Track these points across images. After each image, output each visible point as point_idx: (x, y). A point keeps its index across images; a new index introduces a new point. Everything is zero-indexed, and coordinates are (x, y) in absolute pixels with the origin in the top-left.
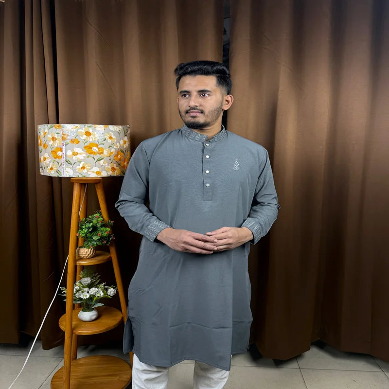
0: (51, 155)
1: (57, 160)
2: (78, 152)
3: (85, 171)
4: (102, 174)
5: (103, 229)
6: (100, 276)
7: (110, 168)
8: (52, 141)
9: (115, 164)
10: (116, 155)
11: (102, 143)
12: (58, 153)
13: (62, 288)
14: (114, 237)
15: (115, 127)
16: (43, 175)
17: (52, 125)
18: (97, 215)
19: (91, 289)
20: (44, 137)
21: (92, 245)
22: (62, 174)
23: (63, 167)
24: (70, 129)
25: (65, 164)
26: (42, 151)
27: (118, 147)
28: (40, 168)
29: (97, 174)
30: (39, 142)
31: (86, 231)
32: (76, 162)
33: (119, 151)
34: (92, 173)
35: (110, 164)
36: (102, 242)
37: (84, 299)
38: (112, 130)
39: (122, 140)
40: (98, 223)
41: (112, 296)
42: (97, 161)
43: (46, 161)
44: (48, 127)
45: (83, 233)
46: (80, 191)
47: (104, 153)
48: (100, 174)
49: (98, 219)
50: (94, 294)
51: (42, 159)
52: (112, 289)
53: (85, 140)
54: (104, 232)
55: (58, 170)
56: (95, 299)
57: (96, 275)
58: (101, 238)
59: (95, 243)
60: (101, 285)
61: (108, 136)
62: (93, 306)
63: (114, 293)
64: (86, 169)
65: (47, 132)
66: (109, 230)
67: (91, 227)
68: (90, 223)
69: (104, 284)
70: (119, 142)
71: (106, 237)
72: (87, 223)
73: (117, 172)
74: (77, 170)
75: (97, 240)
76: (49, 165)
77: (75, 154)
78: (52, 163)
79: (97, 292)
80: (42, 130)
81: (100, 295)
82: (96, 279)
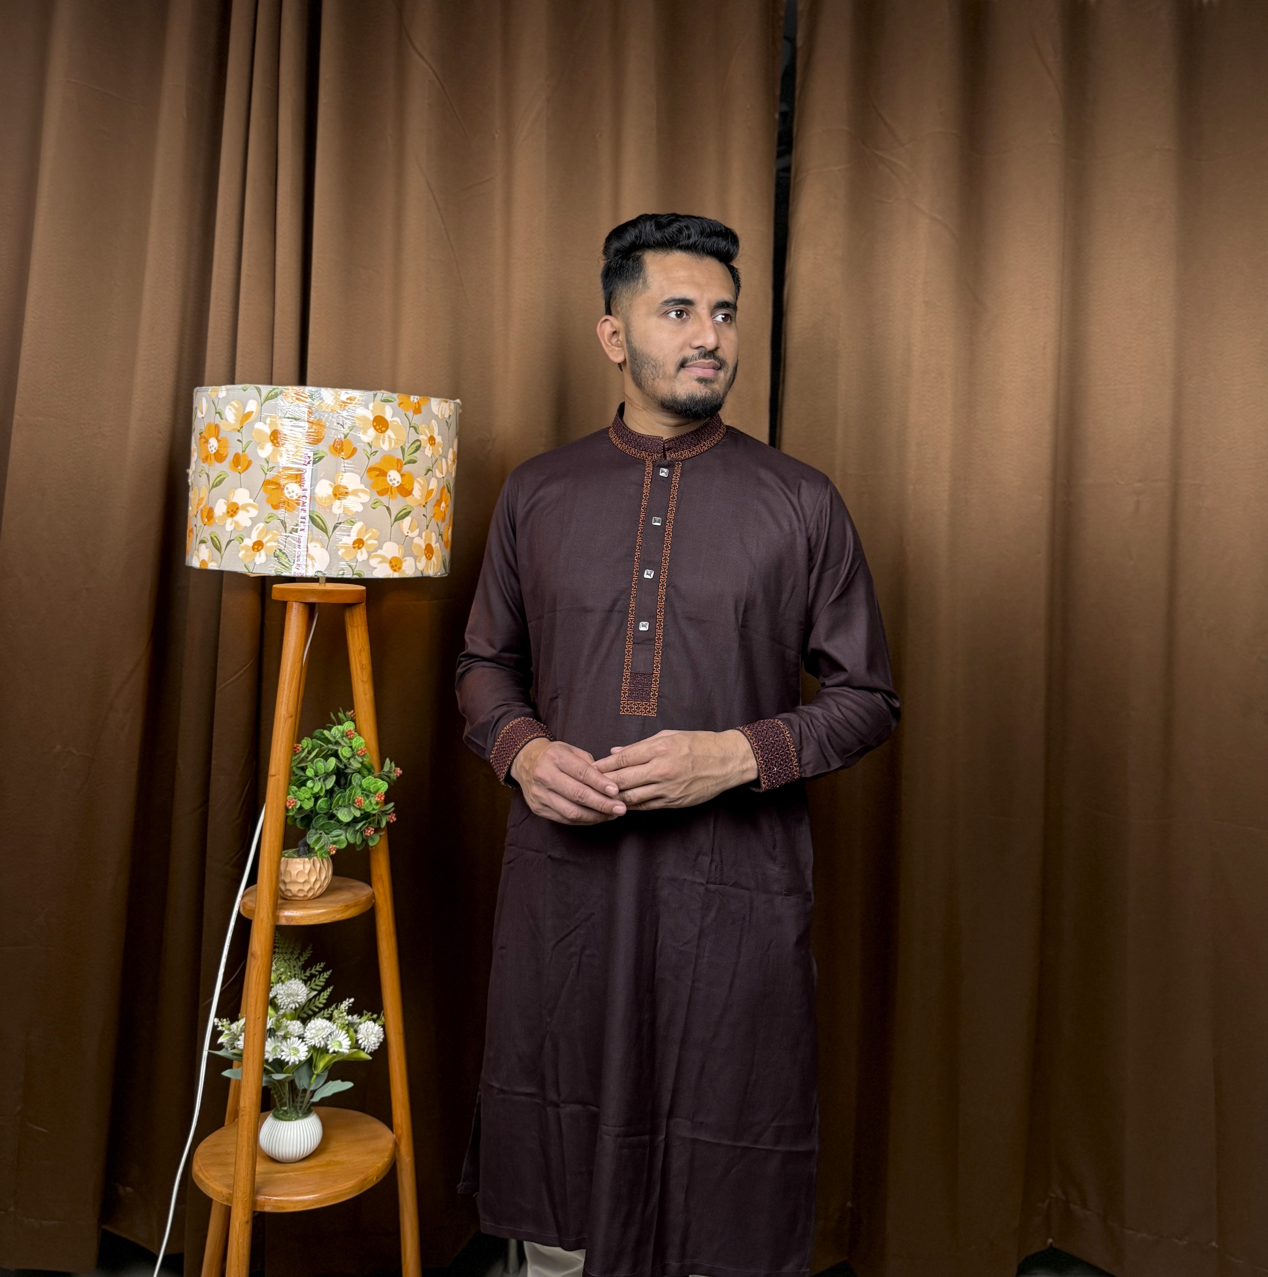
0: (262, 495)
1: (281, 513)
2: (350, 489)
4: (404, 566)
5: (369, 782)
6: (329, 973)
7: (424, 547)
8: (270, 444)
9: (433, 534)
10: (438, 503)
11: (412, 457)
12: (287, 489)
13: (220, 1024)
14: (393, 812)
15: (443, 403)
16: (217, 569)
17: (274, 389)
18: (348, 726)
19: (309, 1024)
20: (239, 431)
21: (334, 843)
22: (295, 565)
23: (299, 542)
24: (332, 404)
25: (306, 528)
26: (221, 482)
27: (444, 472)
28: (203, 546)
29: (392, 567)
30: (213, 449)
31: (316, 790)
32: (340, 523)
33: (444, 487)
34: (380, 562)
35: (424, 534)
36: (361, 833)
37: (290, 1064)
38: (436, 413)
39: (451, 450)
40: (353, 756)
41: (371, 1054)
42: (396, 520)
43: (236, 518)
44: (260, 395)
45: (307, 796)
46: (304, 634)
47: (414, 492)
48: (400, 568)
49: (351, 743)
50: (323, 1043)
51: (220, 508)
52: (370, 1024)
53: (371, 447)
54: (371, 792)
55: (280, 550)
56: (321, 1064)
57: (316, 971)
58: (362, 814)
59: (343, 837)
60: (337, 1007)
61: (426, 435)
62: (312, 1097)
63: (379, 1038)
64: (366, 548)
65: (252, 412)
66: (384, 786)
67: (332, 773)
68: (326, 758)
69: (347, 1003)
70: (446, 458)
71: (374, 815)
72: (316, 756)
73: (436, 562)
74: (341, 552)
75: (348, 824)
76: (249, 530)
77: (339, 493)
78: (261, 525)
79: (330, 1034)
80: (232, 405)
81: (340, 1045)
82: (317, 985)
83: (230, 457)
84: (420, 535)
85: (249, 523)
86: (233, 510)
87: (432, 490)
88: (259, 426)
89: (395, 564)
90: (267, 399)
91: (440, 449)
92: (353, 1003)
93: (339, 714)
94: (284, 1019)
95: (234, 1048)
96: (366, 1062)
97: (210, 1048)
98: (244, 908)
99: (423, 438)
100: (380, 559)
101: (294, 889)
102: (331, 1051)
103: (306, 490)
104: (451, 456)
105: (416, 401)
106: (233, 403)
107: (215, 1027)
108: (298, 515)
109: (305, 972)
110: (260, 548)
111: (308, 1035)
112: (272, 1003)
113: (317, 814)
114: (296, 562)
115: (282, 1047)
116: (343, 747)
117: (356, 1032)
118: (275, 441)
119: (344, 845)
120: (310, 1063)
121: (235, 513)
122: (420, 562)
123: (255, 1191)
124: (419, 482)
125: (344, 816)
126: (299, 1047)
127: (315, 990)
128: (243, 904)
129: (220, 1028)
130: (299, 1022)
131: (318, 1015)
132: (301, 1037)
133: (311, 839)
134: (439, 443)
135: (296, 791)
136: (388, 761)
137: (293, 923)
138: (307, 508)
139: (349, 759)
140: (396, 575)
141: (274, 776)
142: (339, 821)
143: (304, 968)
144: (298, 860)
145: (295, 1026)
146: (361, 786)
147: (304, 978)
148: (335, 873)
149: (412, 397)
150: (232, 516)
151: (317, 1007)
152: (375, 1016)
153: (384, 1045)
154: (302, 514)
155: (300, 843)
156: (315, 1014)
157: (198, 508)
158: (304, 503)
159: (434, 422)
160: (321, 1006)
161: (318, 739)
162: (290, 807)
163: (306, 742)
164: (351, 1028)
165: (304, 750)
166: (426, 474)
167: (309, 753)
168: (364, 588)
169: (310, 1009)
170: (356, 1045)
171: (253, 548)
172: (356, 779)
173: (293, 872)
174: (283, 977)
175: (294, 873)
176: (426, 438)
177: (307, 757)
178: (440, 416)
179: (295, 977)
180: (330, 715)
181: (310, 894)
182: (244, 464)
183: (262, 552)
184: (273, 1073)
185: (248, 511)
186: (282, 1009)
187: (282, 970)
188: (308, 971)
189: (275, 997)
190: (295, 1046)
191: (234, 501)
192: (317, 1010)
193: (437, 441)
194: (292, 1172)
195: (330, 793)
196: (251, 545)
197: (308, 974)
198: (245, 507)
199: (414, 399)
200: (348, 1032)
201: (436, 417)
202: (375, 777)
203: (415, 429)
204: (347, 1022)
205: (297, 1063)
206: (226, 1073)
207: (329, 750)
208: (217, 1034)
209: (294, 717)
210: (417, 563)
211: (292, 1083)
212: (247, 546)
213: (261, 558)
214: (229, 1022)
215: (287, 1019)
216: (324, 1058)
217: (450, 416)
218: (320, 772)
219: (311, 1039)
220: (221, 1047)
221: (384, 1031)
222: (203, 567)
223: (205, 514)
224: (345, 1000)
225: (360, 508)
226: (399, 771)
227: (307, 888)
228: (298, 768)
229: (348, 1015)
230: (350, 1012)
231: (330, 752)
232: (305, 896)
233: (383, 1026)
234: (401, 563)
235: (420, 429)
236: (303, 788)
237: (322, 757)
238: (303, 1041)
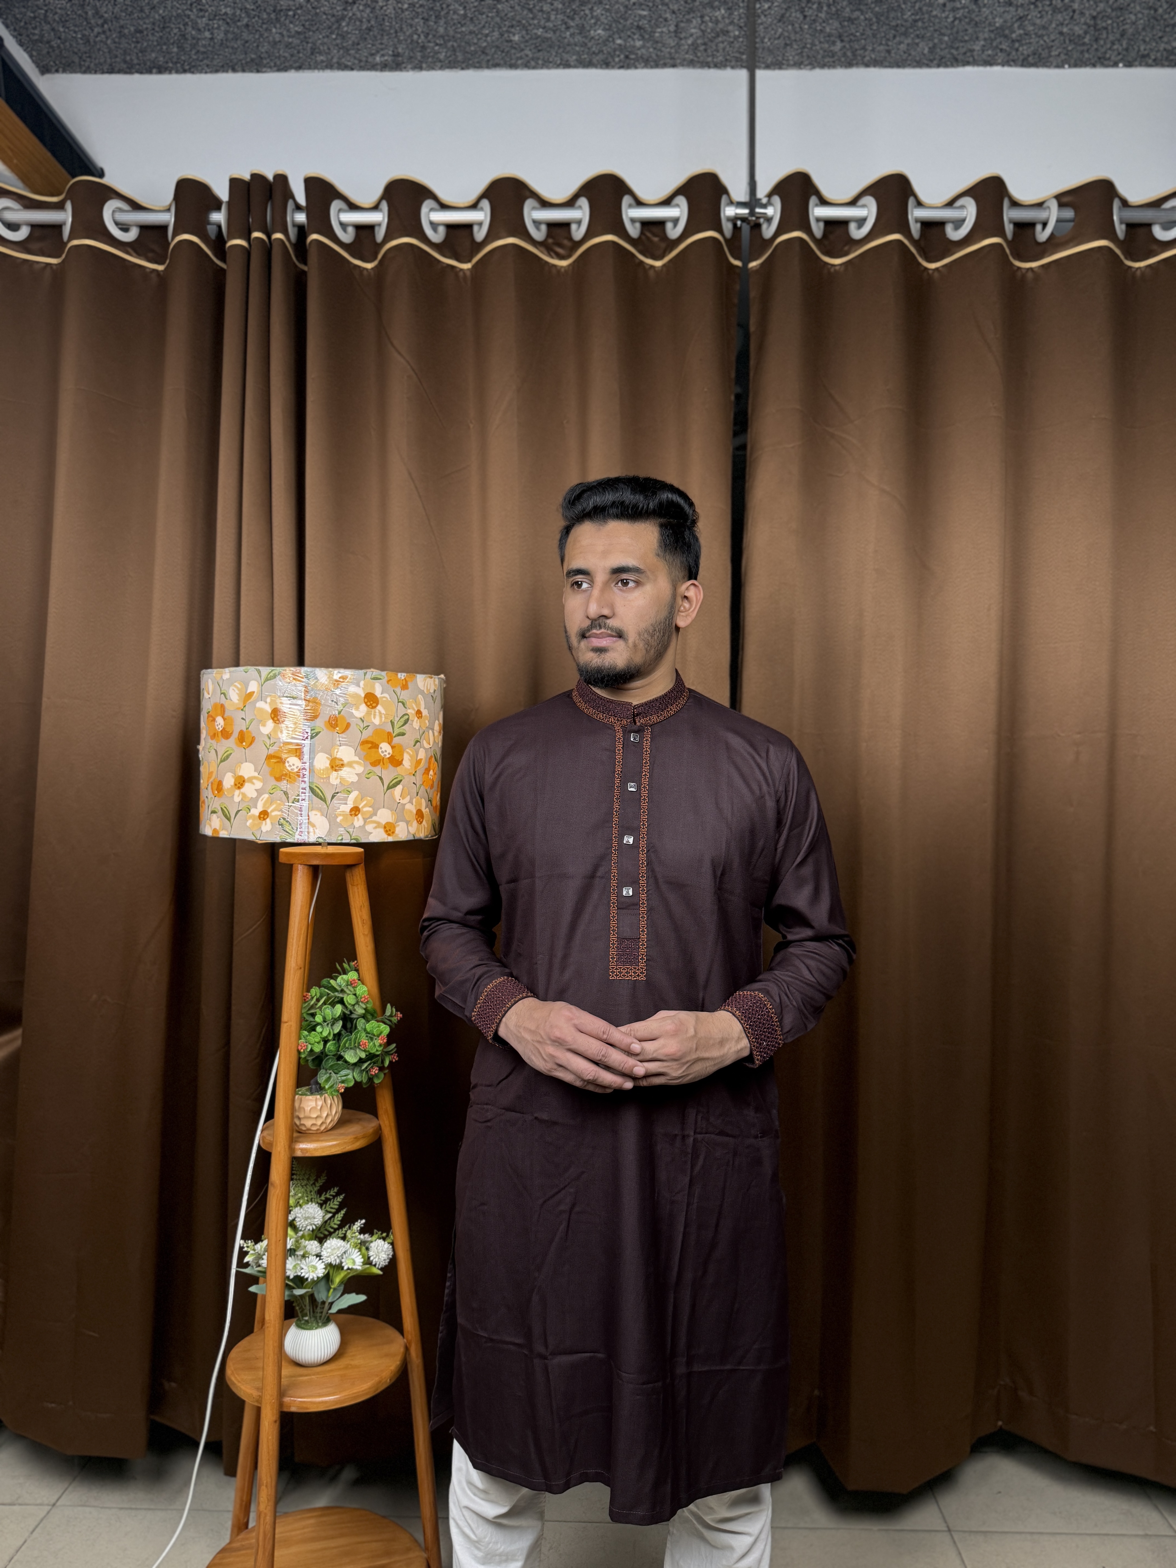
0: (266, 769)
1: (284, 785)
2: (346, 761)
3: (358, 821)
4: (398, 830)
5: (372, 1025)
6: (342, 1197)
7: (415, 812)
8: (271, 721)
9: (423, 800)
10: (427, 771)
11: (401, 730)
12: (288, 762)
13: (245, 1245)
14: (395, 1052)
15: (428, 679)
16: (228, 836)
17: (272, 671)
18: (352, 975)
19: (325, 1244)
20: (242, 710)
21: (343, 1082)
22: (298, 833)
23: (301, 810)
24: (326, 683)
25: (307, 798)
26: (228, 757)
27: (431, 743)
28: (214, 816)
29: (386, 831)
30: (220, 726)
31: (325, 1034)
32: (337, 793)
33: (431, 756)
34: (375, 828)
35: (414, 800)
36: (367, 1072)
37: (309, 1280)
38: (422, 689)
39: (437, 721)
40: (357, 1003)
41: (381, 1269)
42: (389, 788)
43: (243, 790)
44: (260, 677)
45: (317, 1040)
46: (310, 892)
47: (404, 762)
48: (393, 833)
49: (355, 990)
50: (338, 1261)
51: (228, 781)
52: (381, 1242)
53: (363, 721)
54: (374, 1035)
55: (284, 819)
56: (338, 1279)
57: (331, 1195)
58: (366, 1055)
59: (350, 1077)
60: (350, 1228)
61: (414, 710)
62: (330, 1308)
63: (388, 1255)
64: (362, 815)
65: (254, 692)
66: (386, 1030)
67: (340, 1018)
68: (333, 1005)
69: (359, 1224)
70: (433, 729)
71: (378, 1056)
72: (325, 1003)
73: (426, 826)
74: (339, 819)
75: (355, 1064)
76: (254, 801)
77: (336, 765)
78: (266, 796)
79: (345, 1253)
80: (236, 686)
81: (354, 1262)
82: (332, 1208)
83: (236, 735)
84: (411, 802)
85: (254, 795)
86: (240, 783)
87: (421, 760)
88: (260, 704)
89: (389, 828)
90: (267, 680)
91: (427, 721)
92: (364, 1224)
93: (344, 964)
94: (303, 1240)
95: (259, 1266)
96: (378, 1276)
97: (238, 1267)
98: (263, 1141)
99: (411, 712)
100: (375, 825)
101: (308, 1123)
102: (345, 1268)
103: (305, 763)
104: (437, 727)
105: (403, 678)
106: (236, 684)
107: (241, 1248)
108: (299, 787)
109: (320, 1196)
110: (266, 817)
111: (324, 1253)
112: (292, 1225)
113: (327, 1055)
114: (299, 830)
115: (302, 1266)
116: (348, 994)
117: (367, 1249)
118: (276, 719)
119: (351, 1084)
120: (327, 1278)
121: (242, 785)
122: (411, 826)
123: (281, 1393)
124: (408, 752)
125: (351, 1057)
126: (317, 1265)
127: (330, 1212)
128: (262, 1138)
129: (246, 1249)
130: (316, 1242)
131: (333, 1235)
132: (318, 1256)
133: (322, 1078)
134: (425, 716)
135: (307, 1036)
136: (389, 1006)
137: (307, 1155)
138: (306, 779)
139: (354, 1005)
140: (390, 839)
141: (286, 1022)
142: (346, 1061)
143: (319, 1193)
144: (310, 1097)
145: (313, 1246)
146: (365, 1030)
147: (320, 1202)
148: (344, 1107)
149: (399, 674)
150: (239, 788)
151: (332, 1228)
152: (384, 1235)
153: (393, 1261)
154: (303, 785)
155: (312, 1081)
156: (330, 1234)
157: (208, 781)
158: (304, 775)
159: (420, 696)
160: (336, 1226)
161: (325, 987)
162: (302, 1051)
163: (315, 991)
164: (363, 1246)
165: (312, 998)
166: (414, 746)
167: (318, 1000)
168: (362, 850)
169: (326, 1230)
170: (368, 1262)
171: (260, 817)
172: (361, 1023)
173: (306, 1109)
174: (301, 1202)
175: (308, 1109)
176: (413, 712)
177: (316, 1004)
178: (425, 691)
179: (312, 1201)
180: (335, 965)
181: (323, 1128)
182: (249, 740)
183: (268, 820)
184: (294, 1288)
185: (253, 784)
186: (301, 1230)
187: (300, 1195)
188: (323, 1195)
189: (294, 1220)
190: (314, 1263)
191: (240, 774)
192: (332, 1230)
193: (423, 715)
194: (314, 1375)
195: (338, 1037)
196: (257, 814)
197: (323, 1198)
198: (251, 780)
199: (402, 676)
200: (360, 1250)
201: (422, 692)
202: (378, 1021)
203: (403, 704)
204: (359, 1241)
205: (316, 1279)
206: (253, 1289)
207: (336, 997)
208: (243, 1254)
209: (303, 969)
210: (409, 828)
211: (312, 1297)
212: (253, 816)
213: (266, 826)
214: (253, 1243)
215: (306, 1240)
216: (340, 1274)
217: (435, 691)
218: (327, 1018)
219: (328, 1257)
220: (247, 1265)
221: (393, 1248)
222: (215, 835)
223: (215, 787)
224: (357, 1221)
225: (355, 779)
226: (400, 1015)
227: (319, 1122)
228: (308, 1014)
229: (360, 1233)
230: (362, 1231)
231: (336, 1000)
232: (318, 1130)
233: (392, 1244)
234: (395, 827)
235: (408, 705)
236: (313, 1032)
237: (330, 1004)
238: (320, 1259)
